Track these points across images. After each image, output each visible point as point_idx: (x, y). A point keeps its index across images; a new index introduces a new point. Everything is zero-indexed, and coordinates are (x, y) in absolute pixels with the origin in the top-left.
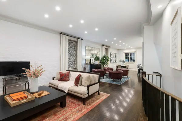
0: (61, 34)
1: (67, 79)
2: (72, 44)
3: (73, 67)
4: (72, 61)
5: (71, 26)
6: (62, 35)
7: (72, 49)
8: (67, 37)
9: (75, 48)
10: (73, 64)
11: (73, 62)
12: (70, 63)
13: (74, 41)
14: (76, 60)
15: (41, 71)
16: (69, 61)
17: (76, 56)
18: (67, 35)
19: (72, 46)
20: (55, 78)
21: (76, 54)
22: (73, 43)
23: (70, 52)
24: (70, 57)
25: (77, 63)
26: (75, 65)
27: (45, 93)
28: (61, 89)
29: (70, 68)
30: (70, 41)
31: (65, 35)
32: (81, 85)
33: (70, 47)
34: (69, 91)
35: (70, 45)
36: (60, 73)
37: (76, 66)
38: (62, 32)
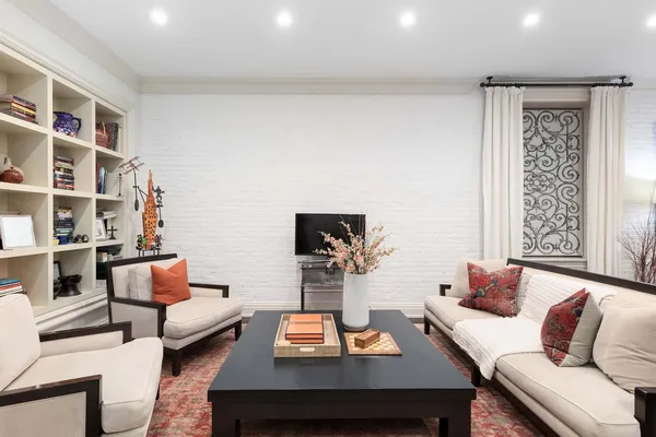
0: (488, 86)
1: (504, 304)
2: (554, 126)
3: (555, 247)
4: (550, 213)
5: (531, 20)
6: (489, 89)
7: (550, 153)
8: (520, 96)
9: (574, 142)
10: (554, 231)
11: (559, 224)
12: (536, 224)
13: (567, 108)
14: (582, 207)
15: (380, 246)
16: (534, 217)
17: (582, 190)
18: (518, 86)
19: (554, 136)
20: (449, 287)
21: (581, 175)
22: (556, 118)
23: (537, 171)
24: (537, 194)
25: (581, 226)
26: (572, 238)
27: (386, 344)
28: (463, 347)
29: (537, 253)
30: (536, 113)
31: (507, 86)
32: (590, 363)
33: (537, 141)
34: (498, 374)
35: (537, 132)
36: (470, 267)
37: (581, 243)
38: (490, 78)
